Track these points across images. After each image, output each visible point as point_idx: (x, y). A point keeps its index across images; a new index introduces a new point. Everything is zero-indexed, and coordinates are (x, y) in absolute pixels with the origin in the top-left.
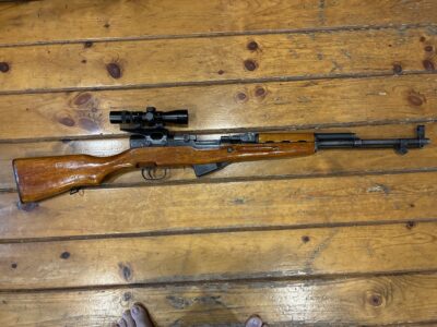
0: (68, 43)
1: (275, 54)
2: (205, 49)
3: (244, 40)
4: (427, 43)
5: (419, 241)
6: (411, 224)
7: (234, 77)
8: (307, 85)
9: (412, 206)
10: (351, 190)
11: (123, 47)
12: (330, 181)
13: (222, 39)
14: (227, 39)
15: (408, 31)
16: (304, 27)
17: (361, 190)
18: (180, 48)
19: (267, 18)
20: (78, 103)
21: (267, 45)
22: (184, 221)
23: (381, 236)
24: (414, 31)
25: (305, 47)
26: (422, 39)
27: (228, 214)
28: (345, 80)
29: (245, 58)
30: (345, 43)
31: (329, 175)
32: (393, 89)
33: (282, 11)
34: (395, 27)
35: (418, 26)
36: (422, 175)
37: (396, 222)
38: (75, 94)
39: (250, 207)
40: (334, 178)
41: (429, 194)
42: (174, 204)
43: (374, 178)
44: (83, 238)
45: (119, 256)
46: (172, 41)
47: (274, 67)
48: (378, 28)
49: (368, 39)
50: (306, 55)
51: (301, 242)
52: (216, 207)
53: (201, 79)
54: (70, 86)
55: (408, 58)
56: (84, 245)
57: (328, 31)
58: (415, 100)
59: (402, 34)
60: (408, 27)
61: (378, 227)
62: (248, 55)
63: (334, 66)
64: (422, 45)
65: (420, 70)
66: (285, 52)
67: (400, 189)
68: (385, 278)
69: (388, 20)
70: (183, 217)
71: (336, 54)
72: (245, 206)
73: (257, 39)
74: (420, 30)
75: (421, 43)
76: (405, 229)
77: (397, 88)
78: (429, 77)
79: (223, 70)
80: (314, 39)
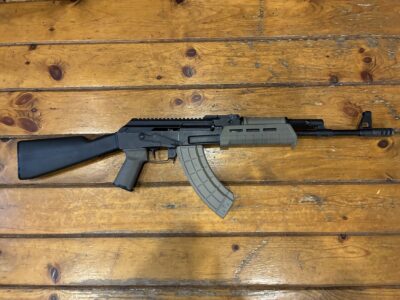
0: (15, 45)
1: (213, 62)
2: (146, 55)
3: (184, 47)
4: (366, 54)
5: (351, 255)
6: (343, 237)
7: (172, 82)
8: (244, 93)
9: (345, 218)
10: (284, 199)
11: (66, 50)
12: (262, 189)
13: (161, 45)
14: (167, 45)
15: (346, 43)
16: (242, 35)
17: (293, 200)
18: (121, 53)
19: (206, 26)
20: (19, 103)
21: (205, 52)
22: (115, 224)
23: (312, 248)
24: (353, 42)
25: (243, 56)
26: (362, 51)
27: (158, 219)
28: (282, 89)
29: (183, 65)
30: (283, 54)
31: (262, 184)
32: (330, 98)
33: (222, 20)
34: (334, 38)
35: (358, 37)
36: (357, 187)
37: (328, 234)
38: (16, 94)
39: (182, 212)
40: (267, 187)
41: (362, 207)
42: (106, 207)
43: (307, 189)
44: (14, 236)
45: (48, 257)
46: (113, 46)
47: (212, 74)
48: (316, 39)
49: (305, 50)
50: (243, 63)
51: (231, 250)
52: (147, 211)
53: (140, 83)
54: (12, 86)
55: (345, 69)
56: (14, 244)
57: (266, 41)
58: (351, 111)
59: (340, 45)
60: (347, 39)
61: (309, 238)
62: (187, 61)
63: (271, 75)
64: (360, 57)
65: (356, 81)
66: (223, 59)
67: (332, 200)
68: (314, 291)
69: (327, 31)
70: (114, 220)
71: (274, 63)
72: (176, 212)
73: (196, 46)
74: (360, 41)
75: (360, 55)
76: (336, 241)
77: (333, 99)
78: (367, 88)
79: (162, 75)
80: (252, 48)
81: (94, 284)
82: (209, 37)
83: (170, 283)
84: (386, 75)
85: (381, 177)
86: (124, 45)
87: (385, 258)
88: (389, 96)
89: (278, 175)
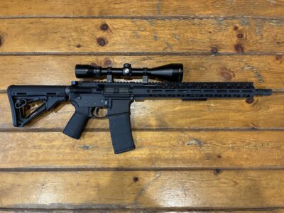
1: (122, 34)
2: (68, 28)
3: (99, 22)
4: (239, 31)
5: (223, 185)
6: (218, 171)
7: (89, 51)
8: (144, 60)
9: (219, 157)
10: (174, 142)
11: (5, 23)
12: (157, 134)
13: (81, 20)
15: (224, 22)
16: (145, 14)
17: (181, 143)
18: (48, 26)
19: (117, 6)
21: (116, 27)
22: (42, 161)
23: (194, 180)
24: (230, 21)
25: (145, 30)
26: (236, 28)
27: (76, 157)
28: (174, 57)
29: (98, 36)
30: (176, 29)
31: (157, 130)
32: (211, 65)
34: (215, 18)
35: (233, 18)
36: (228, 133)
37: (206, 169)
39: (95, 152)
40: (161, 132)
41: (233, 148)
42: (35, 147)
43: (191, 134)
46: (42, 20)
47: (120, 44)
48: (201, 19)
49: (193, 27)
50: (145, 36)
51: (132, 181)
52: (68, 151)
53: (64, 50)
55: (223, 43)
57: (163, 19)
58: (226, 75)
59: (220, 24)
60: (225, 19)
61: (192, 172)
62: (101, 34)
63: (166, 46)
64: (235, 33)
65: (230, 51)
66: (129, 33)
67: (211, 143)
69: (210, 12)
70: (41, 157)
71: (169, 37)
72: (90, 151)
73: (108, 22)
74: (235, 21)
75: (235, 31)
76: (213, 174)
77: (213, 66)
78: (238, 57)
79: (81, 44)
80: (152, 24)
81: (26, 207)
82: (119, 15)
83: (84, 207)
84: (254, 48)
85: (248, 126)
86: (51, 20)
87: (250, 188)
88: (256, 64)
89: (169, 123)
